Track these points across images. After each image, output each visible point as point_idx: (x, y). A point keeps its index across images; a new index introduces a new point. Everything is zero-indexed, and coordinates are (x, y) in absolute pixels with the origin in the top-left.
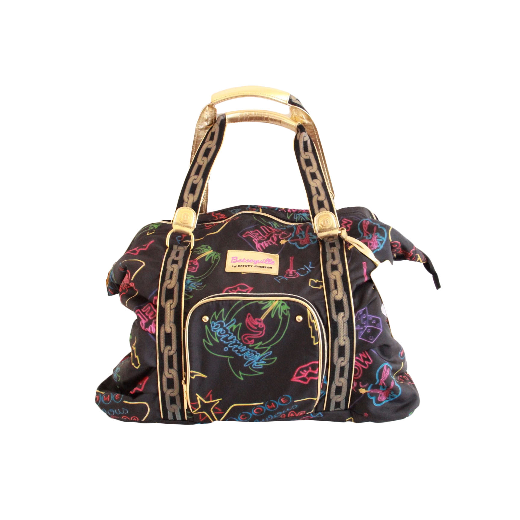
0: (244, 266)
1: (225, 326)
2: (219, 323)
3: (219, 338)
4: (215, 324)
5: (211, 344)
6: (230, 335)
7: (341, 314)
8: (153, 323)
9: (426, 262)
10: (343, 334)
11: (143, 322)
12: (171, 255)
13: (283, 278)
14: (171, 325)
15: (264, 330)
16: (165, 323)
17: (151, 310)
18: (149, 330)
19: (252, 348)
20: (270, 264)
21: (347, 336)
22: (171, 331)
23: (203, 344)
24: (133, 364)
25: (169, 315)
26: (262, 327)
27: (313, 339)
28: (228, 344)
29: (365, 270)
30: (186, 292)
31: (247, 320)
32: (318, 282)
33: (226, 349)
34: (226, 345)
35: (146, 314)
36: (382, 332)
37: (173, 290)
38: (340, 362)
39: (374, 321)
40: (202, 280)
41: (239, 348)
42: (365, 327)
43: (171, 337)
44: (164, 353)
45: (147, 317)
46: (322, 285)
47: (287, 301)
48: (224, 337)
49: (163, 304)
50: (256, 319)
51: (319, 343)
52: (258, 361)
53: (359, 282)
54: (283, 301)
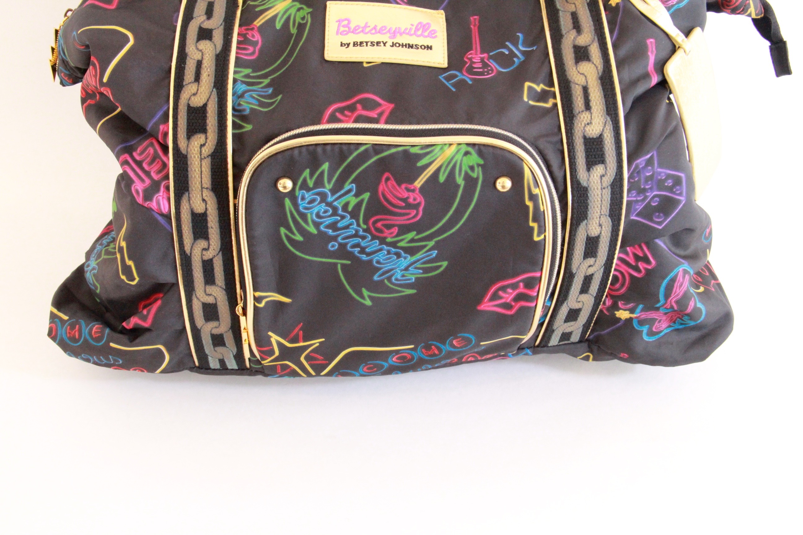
0: (367, 43)
1: (330, 199)
2: (318, 194)
3: (317, 225)
4: (308, 196)
5: (299, 238)
6: (343, 217)
7: (597, 170)
8: (162, 189)
9: (763, 15)
10: (599, 211)
11: (139, 187)
12: (195, 16)
13: (460, 77)
14: (204, 195)
15: (421, 209)
16: (190, 189)
17: (155, 158)
18: (153, 205)
19: (394, 245)
20: (426, 37)
21: (606, 216)
22: (206, 209)
23: (281, 239)
24: (123, 277)
25: (199, 173)
26: (416, 202)
27: (532, 229)
28: (338, 236)
29: (652, 59)
30: (236, 113)
31: (382, 187)
32: (543, 91)
33: (333, 246)
34: (335, 238)
35: (145, 166)
36: (684, 205)
37: (203, 109)
38: (584, 267)
39: (670, 181)
40: (273, 80)
41: (363, 244)
42: (648, 194)
43: (206, 221)
44: (193, 254)
45: (147, 173)
46: (555, 97)
47: (477, 147)
48: (327, 223)
49: (182, 144)
50: (403, 186)
51: (545, 236)
52: (406, 269)
53: (640, 89)
54: (468, 145)
